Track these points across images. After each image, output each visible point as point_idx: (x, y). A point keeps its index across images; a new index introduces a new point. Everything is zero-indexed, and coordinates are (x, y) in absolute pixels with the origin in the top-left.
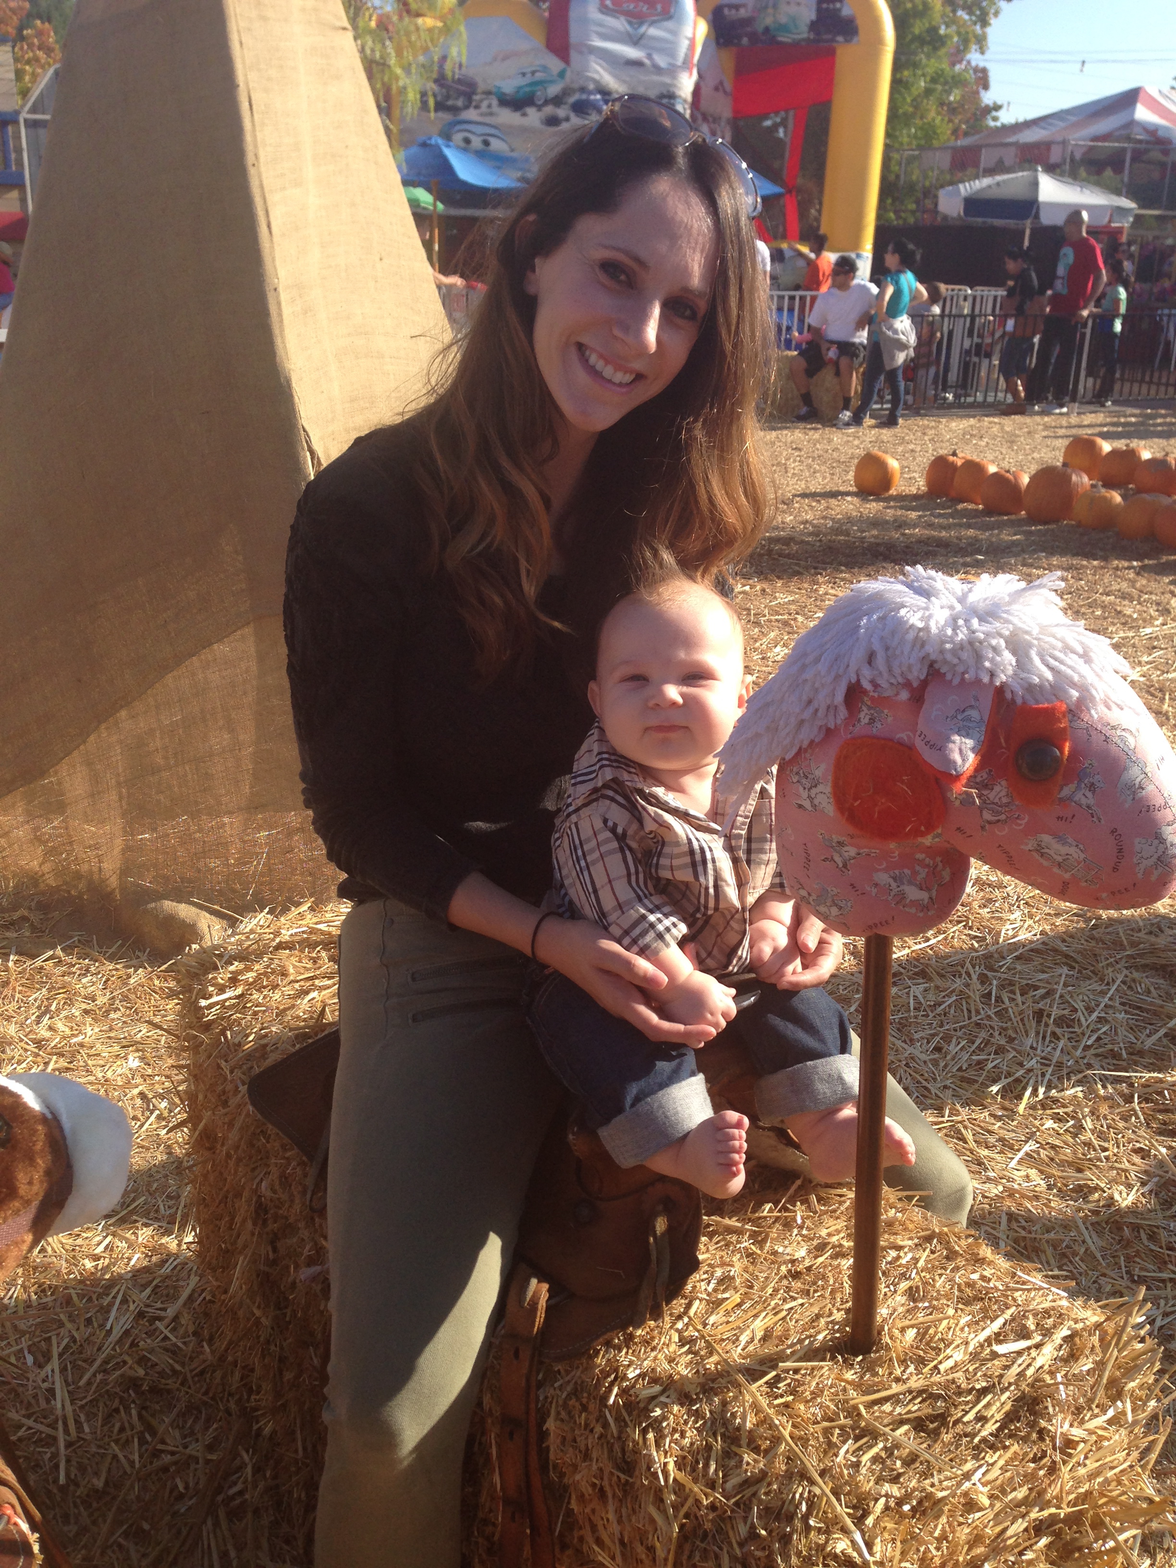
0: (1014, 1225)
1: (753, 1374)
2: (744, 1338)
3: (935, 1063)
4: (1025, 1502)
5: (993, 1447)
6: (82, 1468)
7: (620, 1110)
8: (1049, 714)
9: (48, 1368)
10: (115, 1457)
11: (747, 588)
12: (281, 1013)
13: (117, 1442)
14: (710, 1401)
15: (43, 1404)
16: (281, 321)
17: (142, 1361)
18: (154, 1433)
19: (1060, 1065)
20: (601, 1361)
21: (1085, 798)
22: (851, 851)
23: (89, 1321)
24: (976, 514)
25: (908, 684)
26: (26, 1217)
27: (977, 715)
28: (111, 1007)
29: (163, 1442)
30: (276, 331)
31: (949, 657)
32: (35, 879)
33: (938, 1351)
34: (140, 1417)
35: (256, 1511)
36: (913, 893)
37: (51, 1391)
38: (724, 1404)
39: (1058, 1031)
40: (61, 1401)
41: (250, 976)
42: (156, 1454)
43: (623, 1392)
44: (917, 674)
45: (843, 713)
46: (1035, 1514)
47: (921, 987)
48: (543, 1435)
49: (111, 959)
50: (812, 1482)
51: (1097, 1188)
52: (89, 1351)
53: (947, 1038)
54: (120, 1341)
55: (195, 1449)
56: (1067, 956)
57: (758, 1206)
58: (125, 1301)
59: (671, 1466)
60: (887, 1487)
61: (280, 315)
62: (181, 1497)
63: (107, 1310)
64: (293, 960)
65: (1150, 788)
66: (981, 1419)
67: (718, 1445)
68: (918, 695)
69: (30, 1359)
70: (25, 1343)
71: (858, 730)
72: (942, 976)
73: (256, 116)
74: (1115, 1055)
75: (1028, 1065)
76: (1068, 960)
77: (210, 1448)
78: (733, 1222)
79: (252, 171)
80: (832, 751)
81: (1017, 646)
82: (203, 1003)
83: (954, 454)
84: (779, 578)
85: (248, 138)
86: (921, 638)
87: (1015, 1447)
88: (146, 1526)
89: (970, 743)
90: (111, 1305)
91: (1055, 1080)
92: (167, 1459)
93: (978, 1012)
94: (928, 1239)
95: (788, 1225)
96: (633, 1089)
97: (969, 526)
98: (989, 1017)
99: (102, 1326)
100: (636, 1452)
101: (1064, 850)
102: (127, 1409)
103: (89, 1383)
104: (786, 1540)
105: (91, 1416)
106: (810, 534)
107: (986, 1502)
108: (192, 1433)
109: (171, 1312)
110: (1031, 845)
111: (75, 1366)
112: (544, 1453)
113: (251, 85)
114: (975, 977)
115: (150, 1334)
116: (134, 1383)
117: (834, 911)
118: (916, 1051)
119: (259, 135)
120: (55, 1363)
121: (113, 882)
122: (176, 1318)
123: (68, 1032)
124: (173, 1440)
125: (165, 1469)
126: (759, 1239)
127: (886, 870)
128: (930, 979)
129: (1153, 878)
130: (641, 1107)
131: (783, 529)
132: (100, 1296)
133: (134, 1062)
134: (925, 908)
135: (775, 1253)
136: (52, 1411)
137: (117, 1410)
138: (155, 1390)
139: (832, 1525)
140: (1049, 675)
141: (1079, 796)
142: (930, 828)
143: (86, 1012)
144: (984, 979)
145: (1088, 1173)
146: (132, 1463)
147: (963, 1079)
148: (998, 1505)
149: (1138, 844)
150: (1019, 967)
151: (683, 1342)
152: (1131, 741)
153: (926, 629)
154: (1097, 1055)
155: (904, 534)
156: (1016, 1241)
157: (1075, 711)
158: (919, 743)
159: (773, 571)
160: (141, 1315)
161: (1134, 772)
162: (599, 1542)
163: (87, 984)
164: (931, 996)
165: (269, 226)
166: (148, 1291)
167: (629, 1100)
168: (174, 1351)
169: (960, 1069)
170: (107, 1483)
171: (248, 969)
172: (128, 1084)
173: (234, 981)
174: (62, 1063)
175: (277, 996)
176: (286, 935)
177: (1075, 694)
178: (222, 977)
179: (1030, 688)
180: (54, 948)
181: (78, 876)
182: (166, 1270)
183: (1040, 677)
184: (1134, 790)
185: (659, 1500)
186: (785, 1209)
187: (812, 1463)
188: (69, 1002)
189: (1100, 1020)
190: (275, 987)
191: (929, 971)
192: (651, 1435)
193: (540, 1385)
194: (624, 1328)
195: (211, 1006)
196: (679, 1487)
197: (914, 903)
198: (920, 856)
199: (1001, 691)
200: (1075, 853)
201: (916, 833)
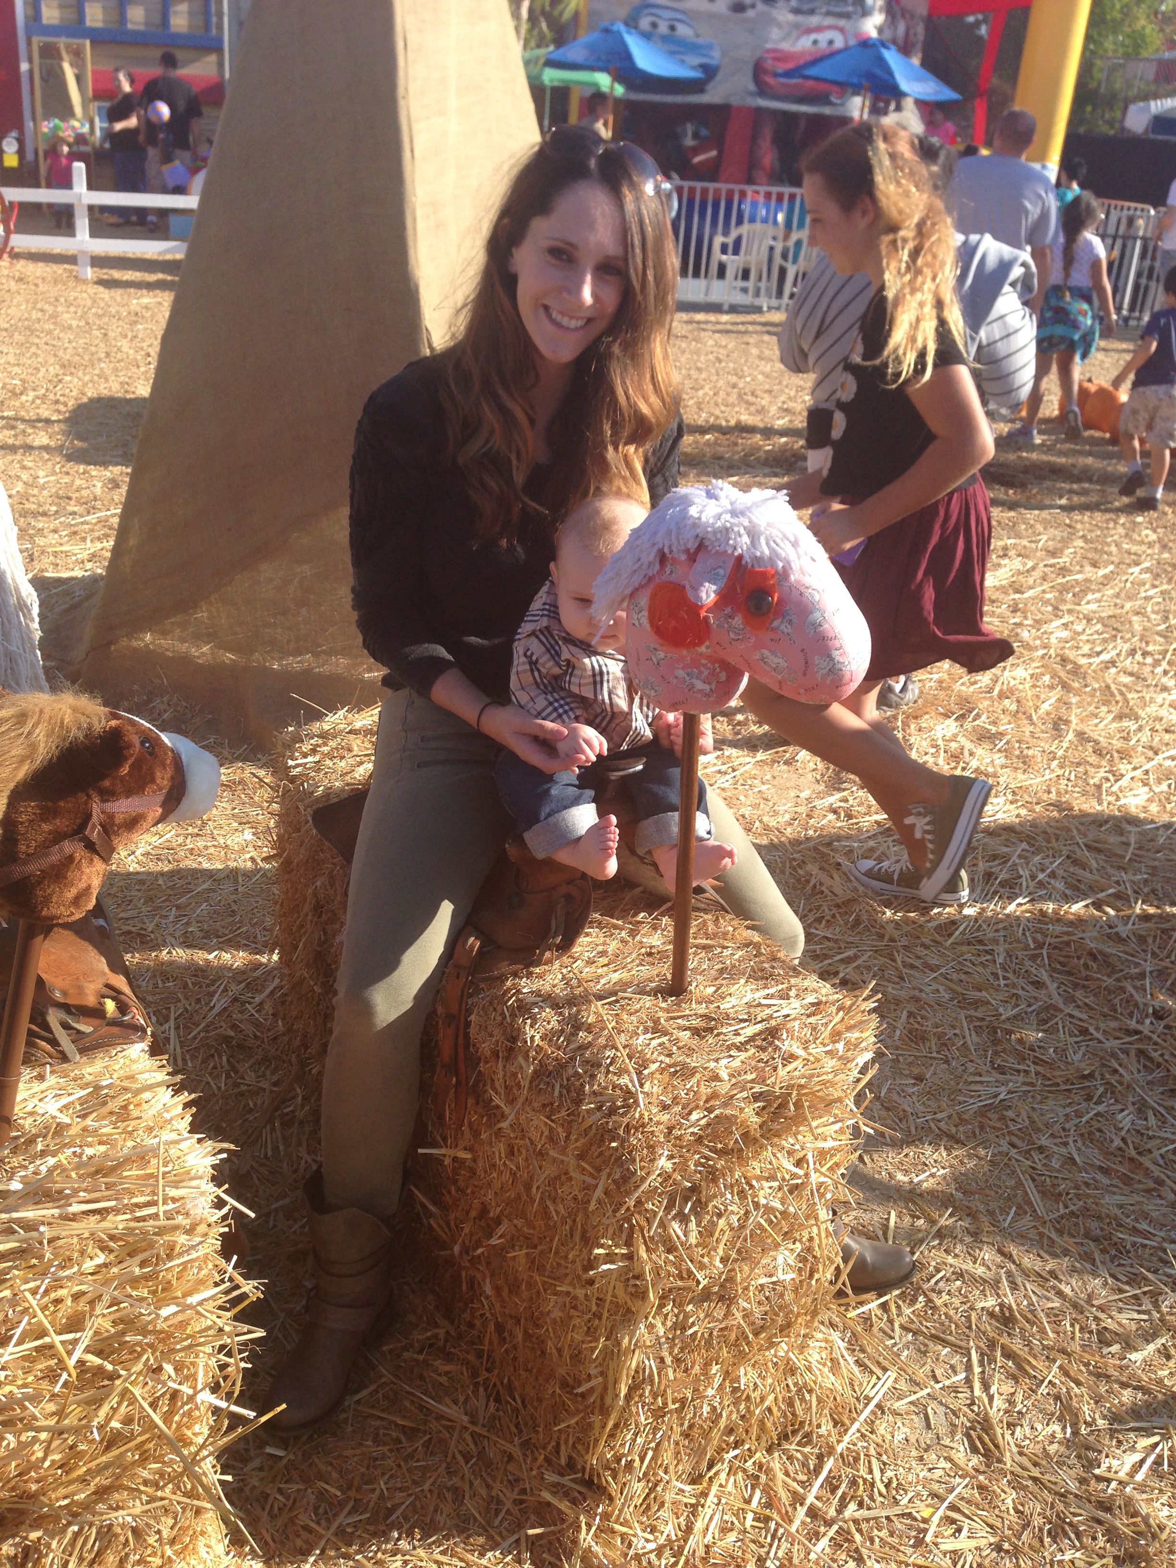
1: (600, 998)
2: (603, 981)
4: (753, 1081)
5: (739, 1049)
7: (537, 821)
8: (764, 575)
9: (166, 1026)
12: (344, 775)
13: (210, 1074)
14: (570, 1008)
17: (234, 1027)
18: (236, 1072)
20: (509, 983)
21: (786, 628)
22: (661, 655)
23: (198, 1001)
25: (687, 551)
27: (724, 572)
29: (242, 1078)
33: (724, 999)
34: (228, 1061)
35: (301, 1123)
36: (699, 685)
37: (168, 1039)
38: (579, 1012)
41: (326, 749)
42: (236, 1085)
43: (518, 999)
44: (692, 546)
45: (657, 567)
46: (757, 1089)
48: (468, 1024)
50: (617, 1049)
52: (196, 1018)
54: (219, 1014)
55: (264, 1084)
57: (636, 914)
58: (225, 990)
59: (537, 1038)
60: (662, 1058)
62: (251, 1111)
63: (211, 995)
64: (358, 742)
65: (826, 626)
67: (569, 1029)
68: (692, 557)
71: (665, 577)
73: (410, 54)
77: (275, 1084)
78: (620, 923)
79: (402, 103)
80: (649, 591)
81: (753, 533)
82: (291, 763)
85: (401, 73)
86: (696, 523)
87: (753, 1050)
89: (714, 588)
90: (215, 992)
92: (243, 1088)
94: (747, 945)
95: (655, 928)
96: (546, 808)
99: (207, 1004)
100: (519, 1030)
101: (776, 660)
102: (220, 1057)
103: (195, 1038)
104: (593, 1076)
105: (194, 1057)
107: (727, 1078)
108: (264, 1075)
109: (257, 1000)
110: (757, 656)
111: (185, 1027)
112: (467, 1035)
115: (241, 1012)
116: (227, 1039)
117: (653, 693)
119: (411, 72)
120: (172, 1023)
122: (261, 1004)
124: (250, 1077)
125: (241, 1094)
126: (633, 933)
127: (683, 668)
129: (828, 682)
130: (552, 821)
132: (208, 986)
133: (248, 835)
134: (707, 695)
135: (641, 941)
137: (212, 1056)
138: (240, 1046)
139: (622, 1071)
140: (767, 552)
141: (783, 627)
142: (702, 640)
146: (219, 1088)
148: (734, 1081)
149: (817, 659)
151: (563, 978)
152: (817, 597)
158: (688, 587)
160: (236, 1000)
161: (817, 615)
162: (494, 1088)
165: (412, 151)
166: (243, 984)
167: (543, 814)
168: (257, 1025)
171: (325, 744)
172: (243, 850)
173: (314, 751)
175: (343, 764)
176: (358, 725)
177: (780, 564)
178: (306, 747)
179: (758, 560)
182: (258, 973)
183: (763, 553)
184: (817, 626)
185: (526, 1057)
186: (656, 918)
187: (621, 1040)
190: (342, 758)
192: (529, 1022)
193: (470, 996)
194: (527, 966)
195: (297, 766)
196: (539, 1049)
197: (700, 691)
198: (704, 661)
199: (740, 558)
200: (783, 663)
201: (696, 645)
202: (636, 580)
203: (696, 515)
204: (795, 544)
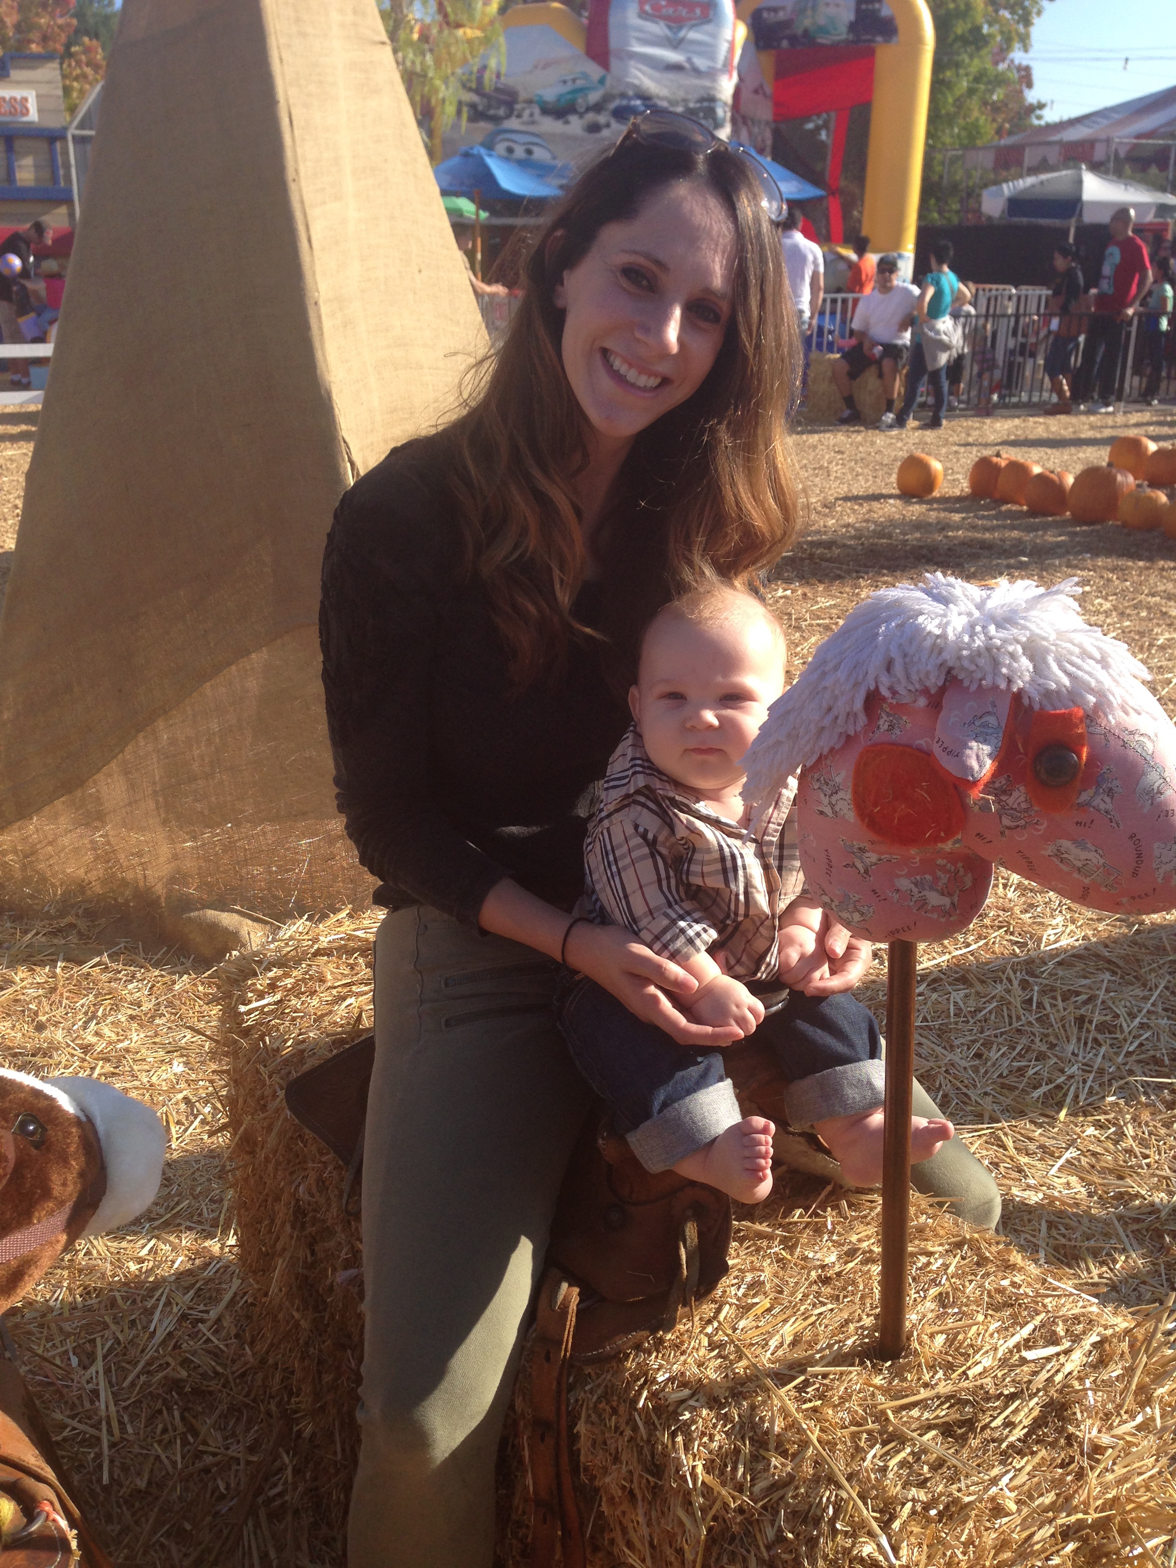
0: (1054, 1233)
1: (782, 1379)
2: (773, 1343)
3: (976, 1069)
4: (1052, 1507)
5: (1021, 1453)
6: (125, 1469)
7: (648, 1116)
8: (1066, 720)
9: (93, 1370)
10: (158, 1458)
11: (789, 593)
12: (319, 1019)
13: (160, 1442)
14: (739, 1405)
15: (87, 1405)
16: (322, 334)
17: (185, 1363)
18: (196, 1434)
19: (1101, 1071)
20: (630, 1364)
21: (1103, 802)
22: (873, 857)
23: (133, 1323)
24: (1020, 515)
25: (925, 691)
26: (61, 1217)
27: (994, 721)
28: (156, 1013)
29: (205, 1443)
30: (317, 344)
31: (966, 663)
32: (82, 887)
33: (967, 1356)
34: (183, 1418)
35: (296, 1512)
36: (934, 899)
37: (96, 1393)
38: (753, 1408)
39: (1100, 1037)
40: (105, 1403)
41: (289, 982)
42: (198, 1455)
43: (653, 1395)
44: (935, 681)
45: (862, 719)
46: (1063, 1520)
47: (962, 993)
48: (574, 1438)
49: (156, 965)
50: (839, 1486)
51: (1137, 1196)
52: (133, 1352)
53: (988, 1044)
54: (163, 1343)
55: (237, 1450)
56: (1109, 962)
57: (788, 1212)
58: (168, 1303)
59: (700, 1470)
60: (913, 1492)
61: (321, 328)
62: (222, 1497)
63: (149, 1312)
64: (331, 966)
65: (1169, 792)
66: (1009, 1424)
67: (747, 1448)
68: (936, 702)
69: (74, 1361)
70: (69, 1345)
71: (877, 737)
72: (982, 982)
73: (296, 132)
74: (1157, 1061)
75: (1069, 1071)
76: (1111, 966)
77: (251, 1450)
78: (763, 1228)
79: (293, 187)
80: (851, 758)
81: (1035, 652)
82: (243, 1009)
83: (998, 455)
84: (820, 582)
85: (289, 153)
86: (938, 645)
87: (1043, 1453)
88: (188, 1527)
89: (987, 749)
90: (155, 1307)
91: (1096, 1088)
92: (209, 1460)
93: (1019, 1018)
94: (959, 1245)
95: (818, 1230)
96: (661, 1096)
97: (1013, 528)
98: (1030, 1023)
99: (145, 1328)
100: (665, 1455)
101: (1084, 855)
102: (170, 1410)
103: (133, 1384)
104: (813, 1543)
105: (134, 1417)
106: (852, 538)
107: (1013, 1507)
108: (234, 1435)
109: (213, 1314)
110: (1049, 850)
111: (120, 1368)
112: (574, 1455)
113: (291, 101)
114: (1016, 983)
115: (194, 1336)
116: (176, 1385)
117: (857, 917)
118: (956, 1057)
119: (299, 151)
120: (99, 1365)
121: (160, 890)
122: (219, 1320)
123: (114, 1037)
124: (215, 1440)
125: (207, 1470)
126: (789, 1244)
127: (907, 876)
128: (971, 985)
129: (1173, 883)
130: (669, 1113)
131: (825, 533)
132: (144, 1298)
133: (178, 1067)
134: (947, 914)
135: (805, 1258)
136: (96, 1411)
137: (160, 1412)
138: (197, 1392)
139: (858, 1529)
140: (1066, 681)
141: (1097, 802)
142: (950, 834)
143: (132, 1018)
144: (1025, 985)
145: (1129, 1181)
146: (174, 1464)
147: (1003, 1086)
148: (1025, 1511)
149: (1158, 849)
150: (1061, 973)
151: (712, 1346)
152: (1149, 746)
153: (944, 636)
154: (1139, 1062)
155: (946, 537)
156: (1056, 1249)
157: (1091, 717)
158: (937, 750)
159: (814, 575)
160: (184, 1317)
161: (1153, 777)
162: (630, 1545)
163: (134, 990)
164: (972, 1004)
165: (309, 240)
166: (192, 1293)
167: (657, 1105)
168: (216, 1354)
169: (1001, 1076)
170: (149, 1483)
171: (287, 975)
172: (173, 1089)
173: (273, 987)
174: (108, 1068)
175: (315, 1002)
176: (324, 942)
177: (1092, 699)
178: (261, 983)
179: (1048, 694)
180: (100, 954)
181: (124, 883)
182: (209, 1273)
183: (1057, 683)
184: (1153, 795)
185: (688, 1504)
186: (815, 1214)
187: (839, 1467)
188: (115, 1008)
189: (1142, 1026)
190: (313, 993)
191: (970, 977)
192: (679, 1439)
193: (571, 1388)
194: (654, 1331)
195: (249, 1012)
196: (707, 1490)
197: (936, 908)
198: (941, 862)
199: (1018, 696)
200: (1094, 858)
201: (936, 839)
202: (825, 743)
203: (938, 632)
204: (1104, 662)
